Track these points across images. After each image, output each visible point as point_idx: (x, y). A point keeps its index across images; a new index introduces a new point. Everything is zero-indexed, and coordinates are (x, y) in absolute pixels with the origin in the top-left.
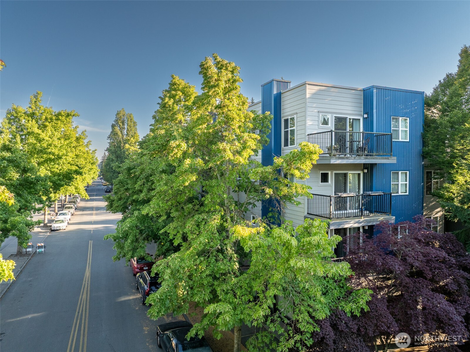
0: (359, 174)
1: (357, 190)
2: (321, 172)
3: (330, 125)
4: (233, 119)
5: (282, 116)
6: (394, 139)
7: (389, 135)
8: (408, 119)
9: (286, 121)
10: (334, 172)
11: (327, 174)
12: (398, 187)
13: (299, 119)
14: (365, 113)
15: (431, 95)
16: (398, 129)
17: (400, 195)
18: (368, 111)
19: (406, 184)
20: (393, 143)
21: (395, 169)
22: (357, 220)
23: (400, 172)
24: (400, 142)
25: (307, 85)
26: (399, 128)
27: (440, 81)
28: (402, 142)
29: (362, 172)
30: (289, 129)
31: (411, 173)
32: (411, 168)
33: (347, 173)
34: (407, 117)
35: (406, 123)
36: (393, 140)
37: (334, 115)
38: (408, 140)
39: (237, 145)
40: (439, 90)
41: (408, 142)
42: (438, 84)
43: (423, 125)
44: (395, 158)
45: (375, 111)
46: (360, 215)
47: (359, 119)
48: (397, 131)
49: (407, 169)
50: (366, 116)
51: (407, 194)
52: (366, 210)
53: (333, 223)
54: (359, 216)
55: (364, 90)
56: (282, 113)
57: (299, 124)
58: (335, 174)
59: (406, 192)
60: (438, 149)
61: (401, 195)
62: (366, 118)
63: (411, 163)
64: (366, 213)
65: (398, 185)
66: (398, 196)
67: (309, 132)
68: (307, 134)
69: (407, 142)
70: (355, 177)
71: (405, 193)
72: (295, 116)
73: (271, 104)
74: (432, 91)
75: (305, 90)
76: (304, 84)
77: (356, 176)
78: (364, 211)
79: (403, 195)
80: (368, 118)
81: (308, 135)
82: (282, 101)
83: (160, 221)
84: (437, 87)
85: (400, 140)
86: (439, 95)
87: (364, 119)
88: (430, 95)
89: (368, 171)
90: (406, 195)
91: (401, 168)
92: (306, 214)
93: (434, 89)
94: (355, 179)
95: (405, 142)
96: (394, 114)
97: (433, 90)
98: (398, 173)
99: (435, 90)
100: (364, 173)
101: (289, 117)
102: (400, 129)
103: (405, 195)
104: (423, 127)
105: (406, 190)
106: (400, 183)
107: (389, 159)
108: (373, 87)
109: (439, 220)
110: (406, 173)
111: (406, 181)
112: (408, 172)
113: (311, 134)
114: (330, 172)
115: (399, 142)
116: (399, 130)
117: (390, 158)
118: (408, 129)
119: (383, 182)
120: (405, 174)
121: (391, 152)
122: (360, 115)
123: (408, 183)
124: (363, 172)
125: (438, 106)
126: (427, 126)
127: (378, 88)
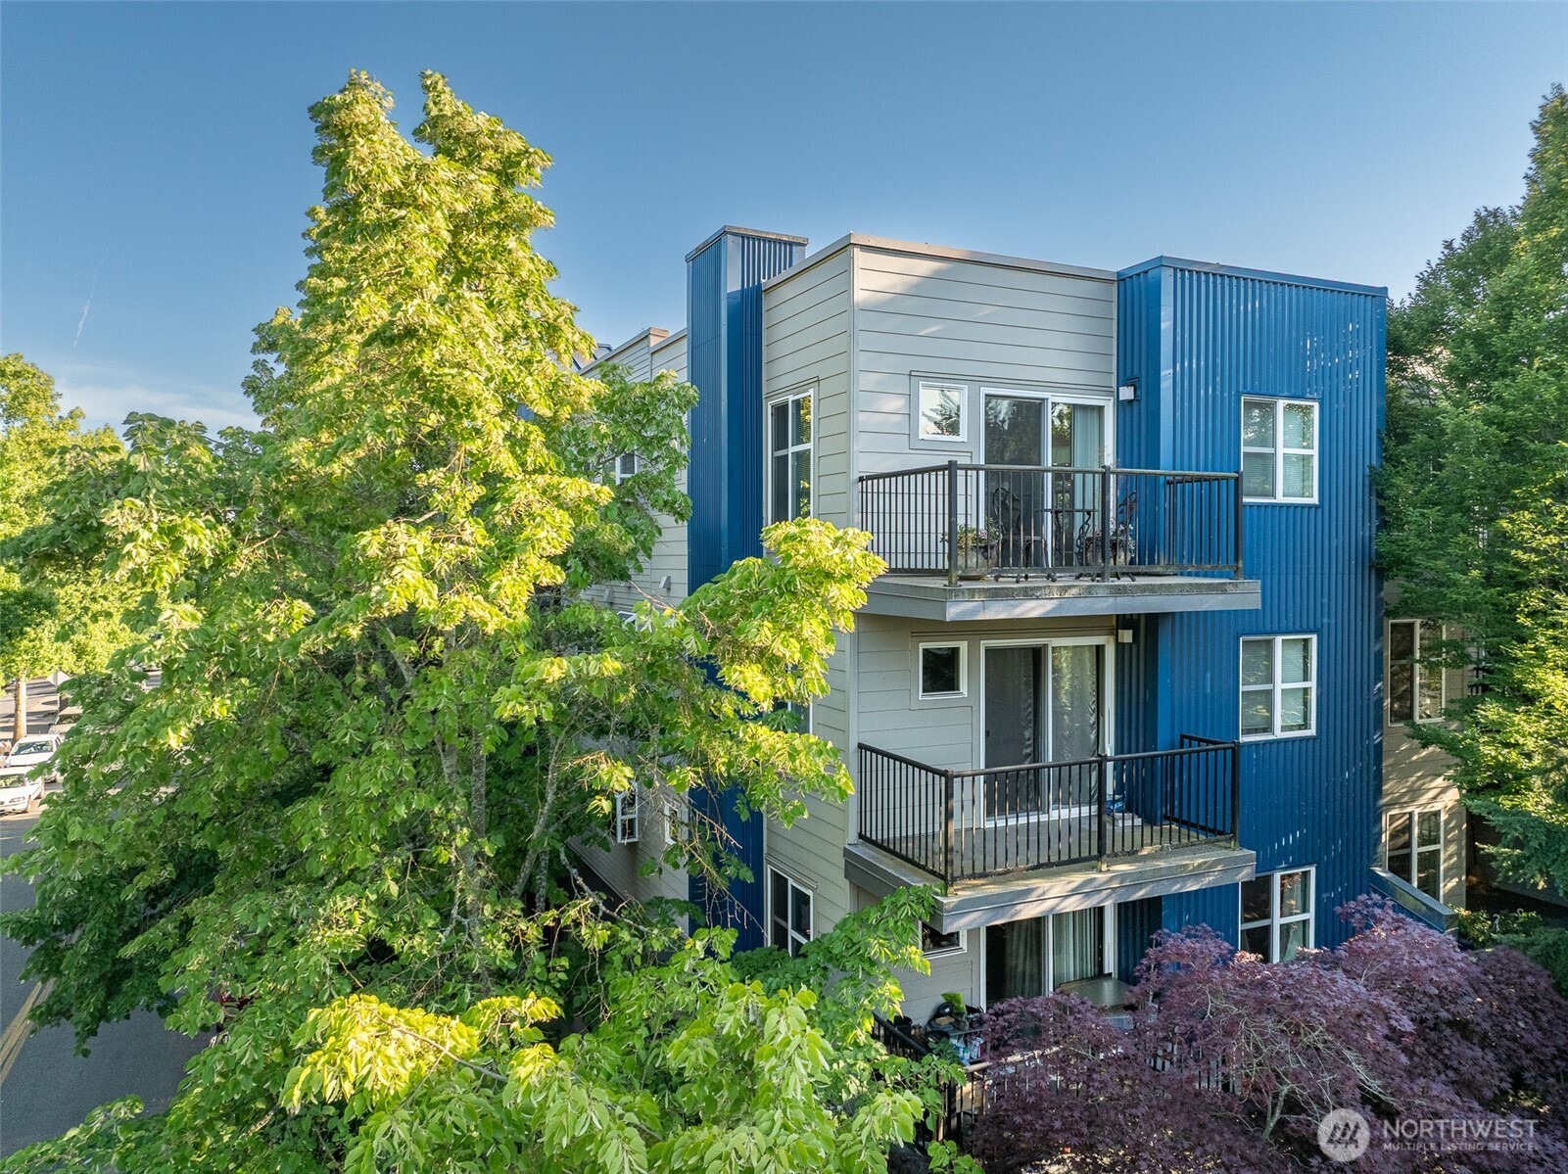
0: (1099, 650)
1: (1093, 719)
2: (922, 646)
3: (963, 436)
4: (469, 405)
5: (764, 391)
6: (1249, 495)
7: (1227, 479)
8: (1316, 405)
9: (781, 411)
10: (984, 644)
11: (955, 651)
12: (1270, 708)
13: (828, 407)
14: (1125, 380)
15: (1408, 302)
16: (1270, 450)
17: (1278, 742)
18: (1136, 373)
19: (1306, 691)
20: (1246, 514)
21: (1259, 627)
22: (1078, 879)
23: (1279, 640)
24: (1281, 506)
25: (856, 250)
26: (1274, 446)
27: (1449, 245)
28: (1288, 506)
29: (1112, 639)
30: (792, 449)
31: (1325, 644)
32: (1326, 621)
33: (1046, 646)
34: (1314, 399)
35: (1307, 424)
36: (1246, 500)
37: (985, 390)
38: (1315, 500)
39: (466, 537)
40: (1443, 282)
41: (1316, 507)
42: (1436, 255)
43: (1379, 431)
44: (1256, 585)
45: (1166, 373)
46: (1095, 852)
47: (1100, 409)
48: (1266, 462)
49: (1312, 626)
50: (1127, 393)
51: (1312, 732)
52: (1129, 810)
53: (959, 906)
54: (1089, 858)
55: (1122, 279)
56: (764, 379)
57: (827, 427)
58: (988, 650)
59: (1305, 726)
60: (1444, 543)
61: (1286, 741)
62: (1130, 402)
63: (1325, 600)
64: (1128, 823)
65: (1269, 694)
66: (1271, 742)
67: (864, 465)
68: (856, 476)
69: (1310, 507)
70: (1081, 661)
71: (1300, 727)
72: (811, 392)
73: (717, 336)
74: (1413, 285)
75: (848, 272)
76: (844, 247)
77: (1089, 659)
78: (1118, 815)
79: (1293, 740)
80: (1135, 404)
81: (861, 479)
82: (764, 327)
83: (129, 894)
84: (1434, 272)
85: (1280, 499)
86: (1443, 304)
87: (1122, 406)
88: (1407, 304)
89: (1135, 637)
90: (1307, 739)
91: (1283, 622)
92: (852, 836)
93: (1421, 280)
94: (1083, 670)
95: (1303, 506)
96: (1253, 387)
97: (1417, 282)
98: (1270, 644)
99: (1427, 283)
100: (1120, 647)
101: (791, 398)
102: (1281, 450)
103: (1301, 739)
104: (1380, 440)
105: (1306, 717)
106: (1279, 686)
107: (1224, 592)
108: (1160, 263)
109: (1447, 822)
110: (1306, 642)
111: (1306, 678)
112: (1314, 638)
113: (872, 478)
114: (963, 646)
115: (1274, 506)
116: (1274, 455)
117: (1230, 588)
118: (1315, 452)
119: (1204, 687)
120: (1300, 646)
121: (1236, 560)
122: (1105, 390)
123: (1312, 684)
124: (1117, 643)
125: (1438, 350)
126: (1396, 435)
127: (1184, 271)
